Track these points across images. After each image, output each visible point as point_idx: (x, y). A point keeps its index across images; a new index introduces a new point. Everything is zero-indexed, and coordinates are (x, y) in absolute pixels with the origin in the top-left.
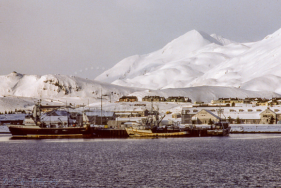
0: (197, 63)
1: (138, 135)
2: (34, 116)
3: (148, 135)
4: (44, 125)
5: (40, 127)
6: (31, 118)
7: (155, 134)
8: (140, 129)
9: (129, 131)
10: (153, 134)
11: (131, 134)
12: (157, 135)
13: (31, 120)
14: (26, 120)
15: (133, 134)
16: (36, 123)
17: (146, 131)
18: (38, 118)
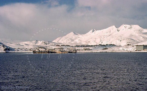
0: (73, 38)
3: (60, 53)
4: (40, 51)
18: (38, 49)
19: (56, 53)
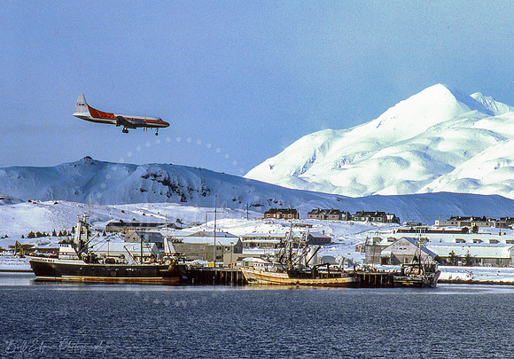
0: (441, 147)
1: (264, 282)
2: (76, 241)
3: (282, 281)
4: (93, 259)
5: (86, 262)
6: (70, 246)
7: (295, 280)
8: (266, 270)
9: (247, 273)
10: (290, 281)
11: (250, 280)
12: (298, 282)
13: (70, 249)
14: (62, 249)
15: (253, 280)
16: (79, 256)
17: (278, 275)
18: (83, 246)
19: (243, 282)
